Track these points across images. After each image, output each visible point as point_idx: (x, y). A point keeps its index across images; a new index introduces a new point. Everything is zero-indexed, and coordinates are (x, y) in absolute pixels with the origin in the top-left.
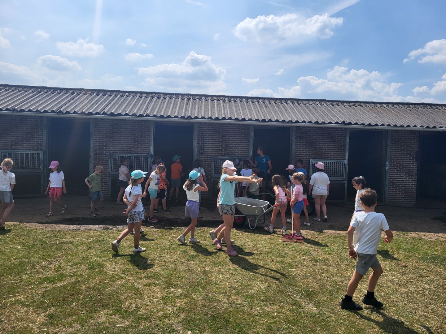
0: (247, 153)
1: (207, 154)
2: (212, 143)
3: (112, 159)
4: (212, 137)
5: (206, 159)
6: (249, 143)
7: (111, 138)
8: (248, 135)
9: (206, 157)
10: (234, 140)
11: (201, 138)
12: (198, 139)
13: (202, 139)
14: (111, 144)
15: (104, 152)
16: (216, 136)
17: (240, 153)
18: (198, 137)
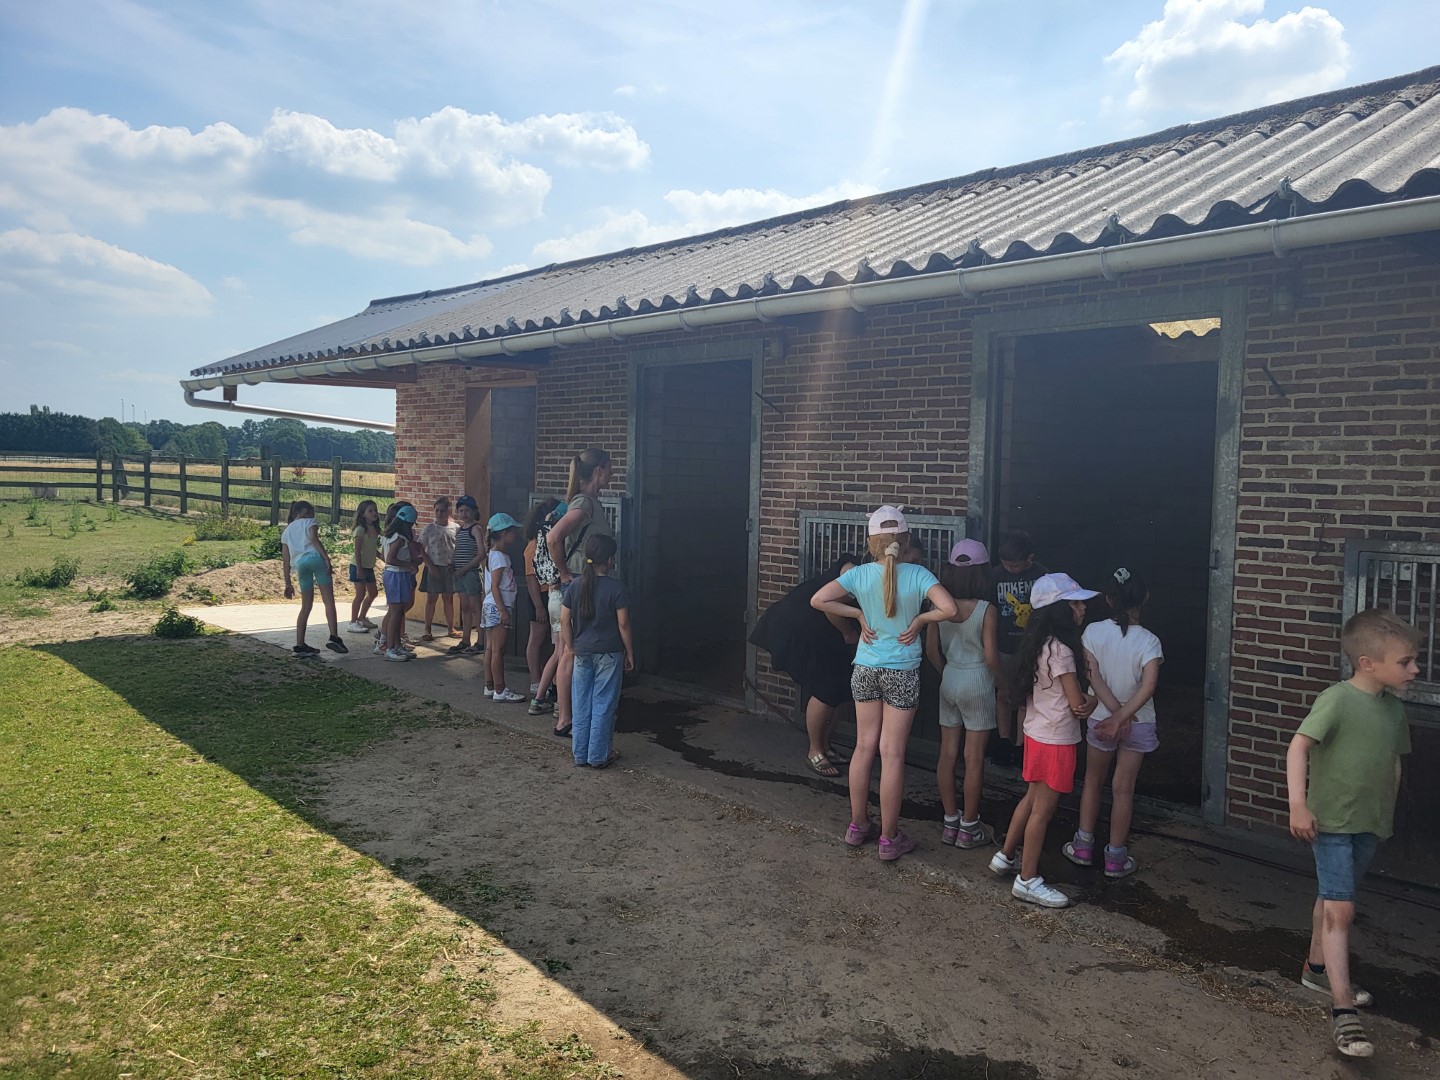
3: (1370, 581)
7: (1367, 431)
14: (1361, 475)
15: (1306, 531)
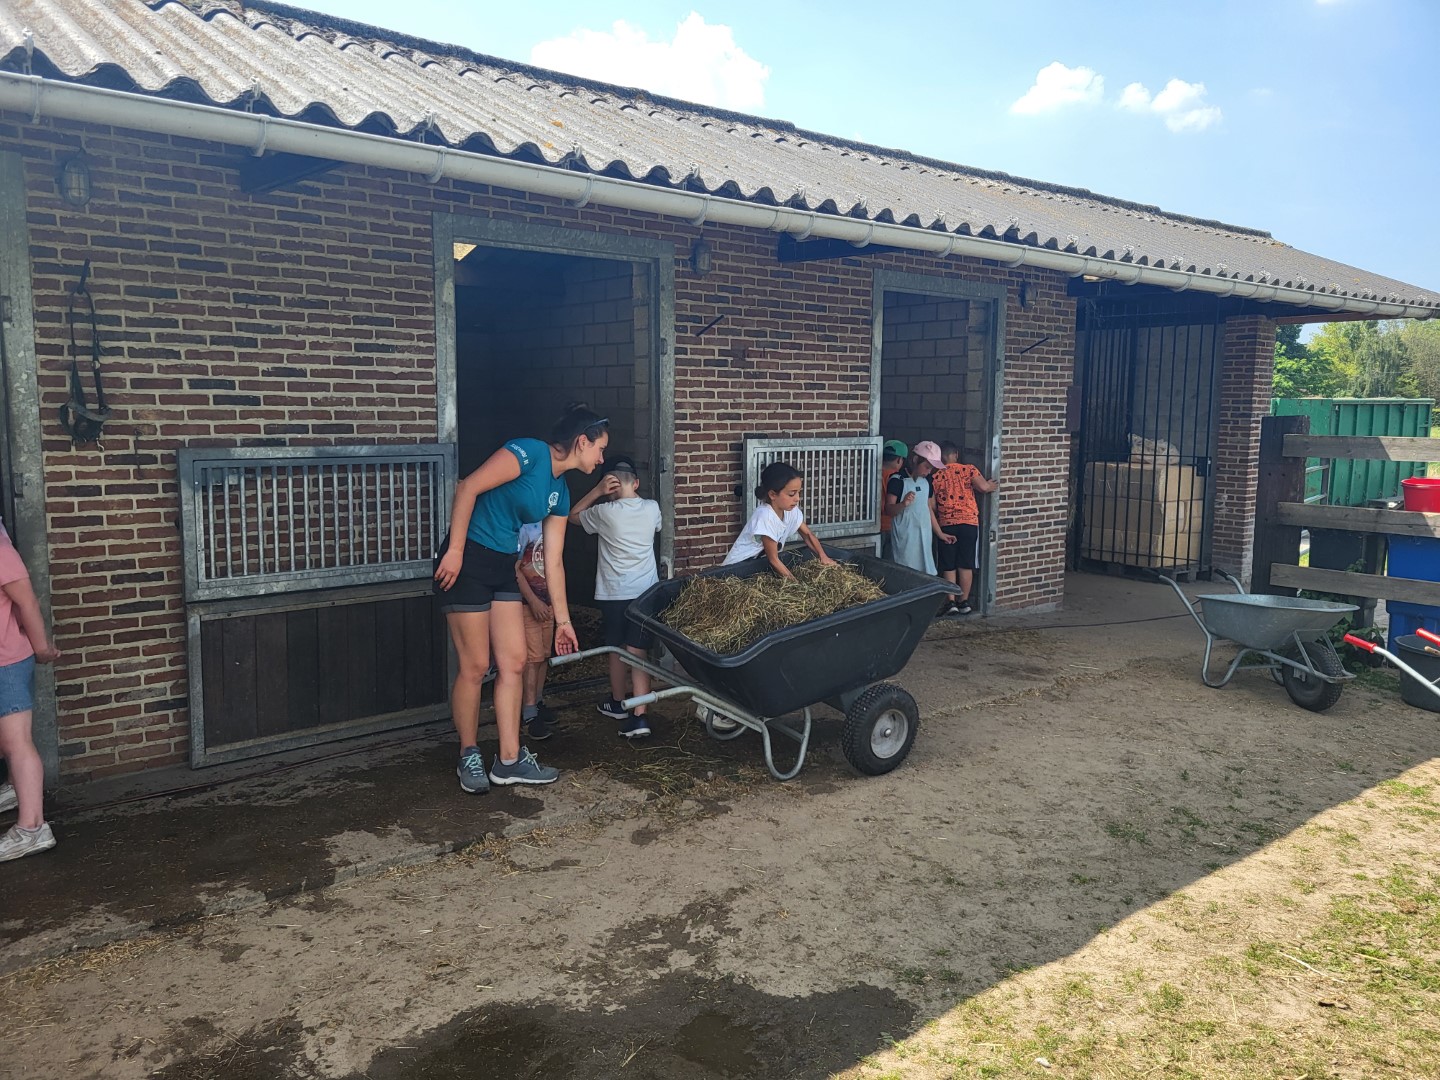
0: (423, 416)
1: (135, 431)
2: (169, 346)
4: (162, 301)
5: (125, 475)
6: (431, 350)
8: (425, 299)
9: (125, 460)
10: (336, 333)
11: (63, 310)
12: (38, 316)
13: (72, 318)
16: (195, 295)
17: (376, 422)
18: (41, 300)
